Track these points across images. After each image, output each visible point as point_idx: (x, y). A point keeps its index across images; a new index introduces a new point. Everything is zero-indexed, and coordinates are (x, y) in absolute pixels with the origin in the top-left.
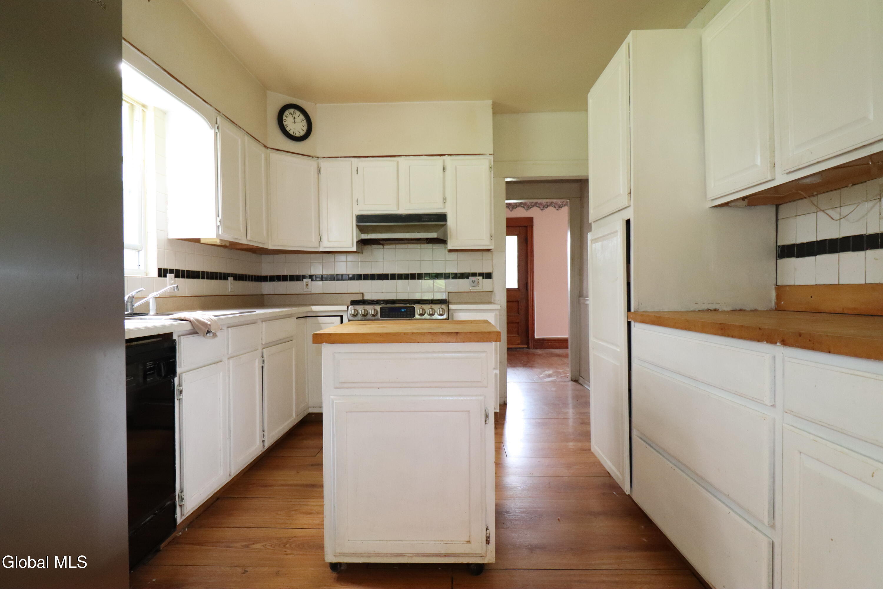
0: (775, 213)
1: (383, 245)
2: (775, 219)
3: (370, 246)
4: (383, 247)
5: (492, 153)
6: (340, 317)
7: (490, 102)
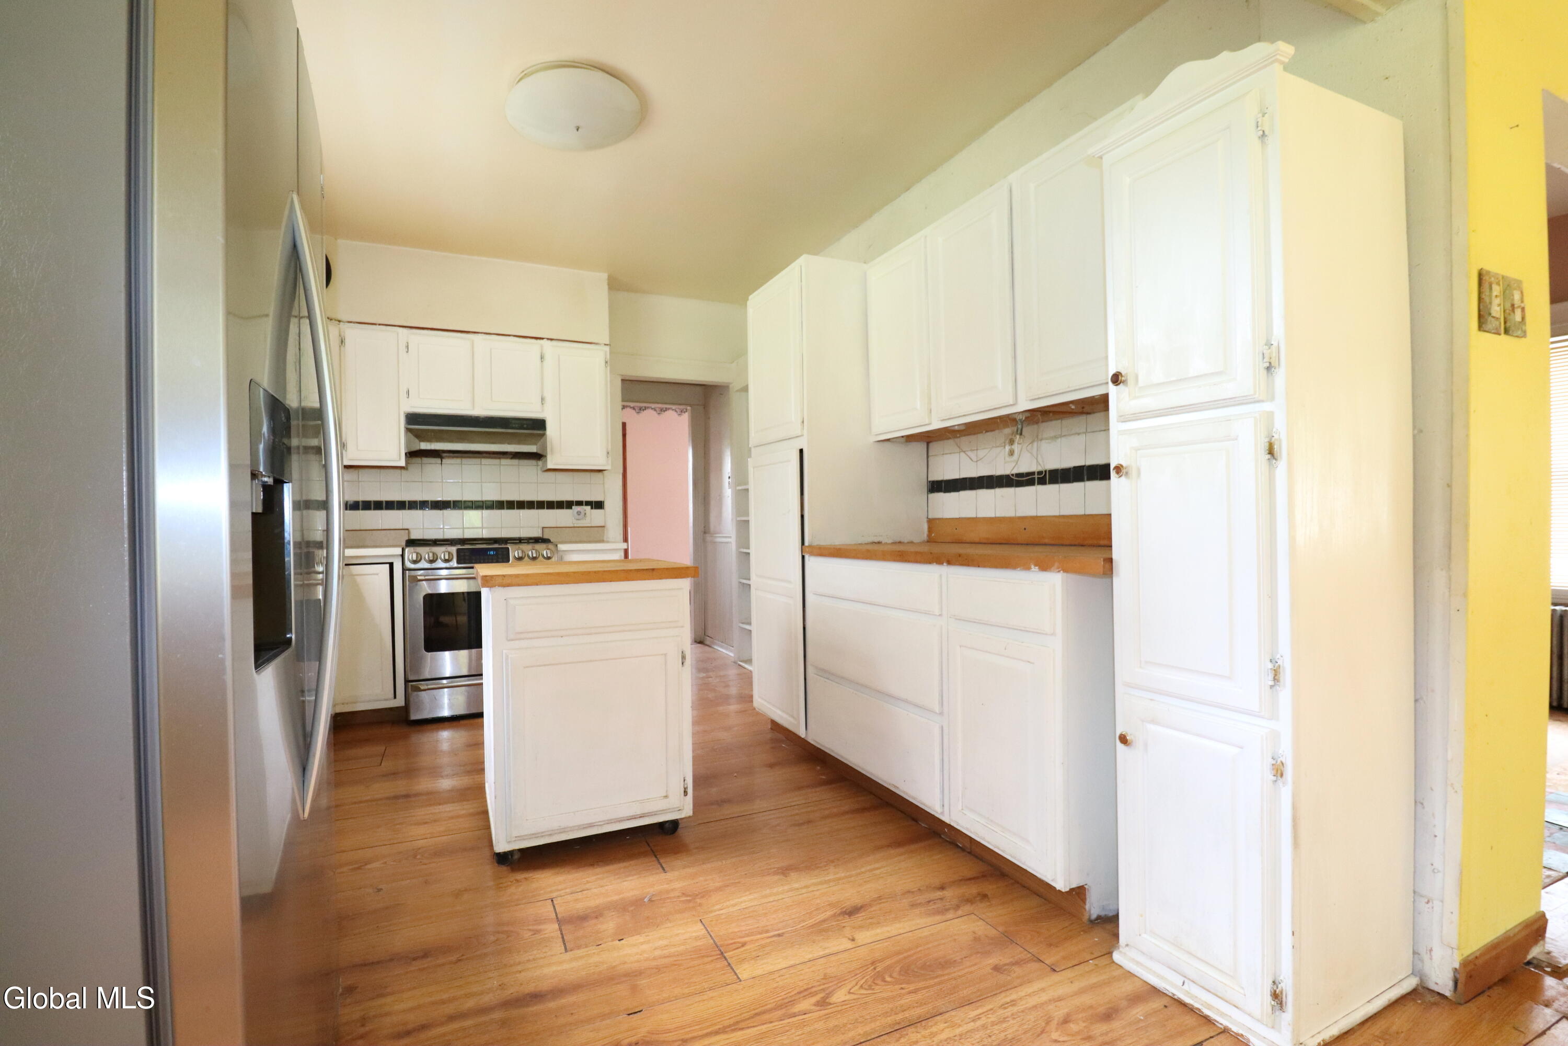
0: (926, 449)
1: (442, 458)
2: (926, 456)
3: (420, 459)
4: (442, 461)
5: (608, 343)
6: (388, 566)
7: (604, 276)
